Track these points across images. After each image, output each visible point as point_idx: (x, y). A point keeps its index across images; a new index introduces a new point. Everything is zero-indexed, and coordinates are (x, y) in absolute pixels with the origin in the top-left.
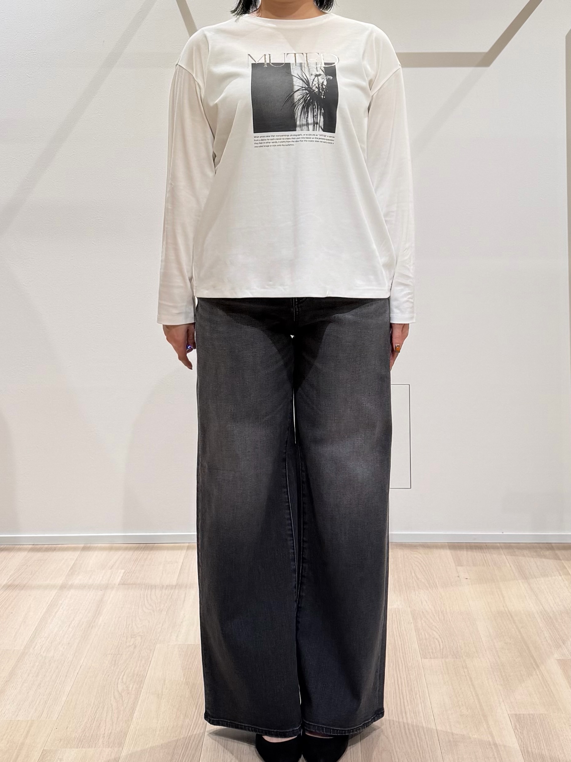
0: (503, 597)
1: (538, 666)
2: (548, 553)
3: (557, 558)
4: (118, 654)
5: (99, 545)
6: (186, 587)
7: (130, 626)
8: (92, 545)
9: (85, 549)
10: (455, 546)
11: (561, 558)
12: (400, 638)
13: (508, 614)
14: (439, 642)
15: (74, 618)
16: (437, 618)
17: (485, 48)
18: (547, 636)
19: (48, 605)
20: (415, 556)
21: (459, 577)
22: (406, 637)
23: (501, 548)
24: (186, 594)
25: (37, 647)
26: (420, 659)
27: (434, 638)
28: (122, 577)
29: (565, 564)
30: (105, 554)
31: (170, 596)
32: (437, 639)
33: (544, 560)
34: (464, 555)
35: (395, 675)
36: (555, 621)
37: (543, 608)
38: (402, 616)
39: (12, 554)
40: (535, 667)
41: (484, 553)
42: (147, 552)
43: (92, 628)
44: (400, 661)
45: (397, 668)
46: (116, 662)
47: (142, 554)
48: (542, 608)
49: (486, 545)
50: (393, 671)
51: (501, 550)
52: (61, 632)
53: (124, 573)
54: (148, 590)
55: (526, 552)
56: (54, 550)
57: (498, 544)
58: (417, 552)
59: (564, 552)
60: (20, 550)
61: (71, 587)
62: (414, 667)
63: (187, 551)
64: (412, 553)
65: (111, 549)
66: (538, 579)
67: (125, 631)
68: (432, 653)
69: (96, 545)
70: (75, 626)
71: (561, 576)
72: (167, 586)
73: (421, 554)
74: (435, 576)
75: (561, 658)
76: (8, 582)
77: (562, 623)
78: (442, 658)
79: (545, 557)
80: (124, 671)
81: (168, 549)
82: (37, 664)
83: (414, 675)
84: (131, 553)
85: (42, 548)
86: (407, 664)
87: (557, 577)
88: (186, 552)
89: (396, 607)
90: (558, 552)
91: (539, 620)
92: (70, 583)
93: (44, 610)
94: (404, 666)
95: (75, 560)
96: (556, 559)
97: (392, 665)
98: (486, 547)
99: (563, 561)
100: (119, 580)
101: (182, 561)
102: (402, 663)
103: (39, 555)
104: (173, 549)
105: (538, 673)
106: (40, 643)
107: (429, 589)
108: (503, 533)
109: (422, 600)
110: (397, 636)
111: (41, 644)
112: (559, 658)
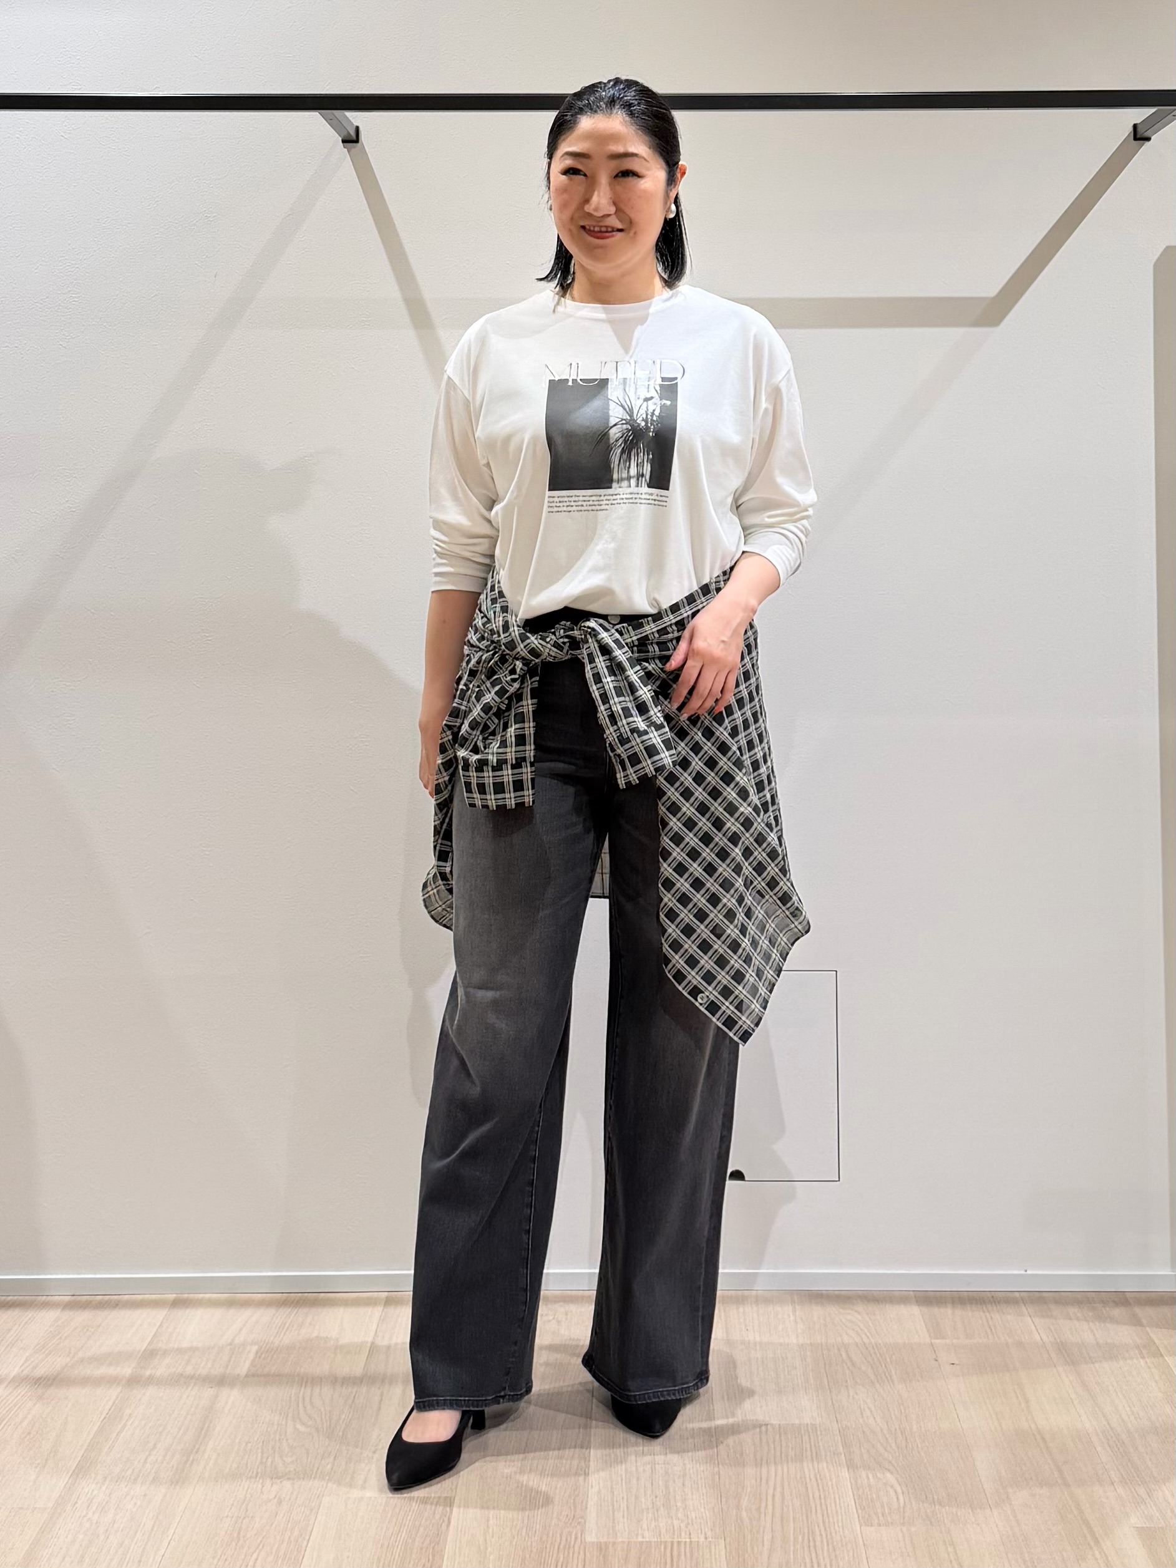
0: (1027, 1402)
1: (1097, 1542)
2: (1117, 1312)
3: (1136, 1322)
4: (244, 1518)
5: (207, 1296)
6: (383, 1381)
7: (270, 1460)
8: (192, 1295)
9: (177, 1304)
10: (928, 1299)
11: (1144, 1321)
12: (818, 1485)
13: (1038, 1437)
14: (896, 1492)
15: (155, 1444)
16: (893, 1445)
17: (991, 289)
18: (1116, 1479)
19: (102, 1418)
20: (849, 1317)
21: (936, 1360)
22: (830, 1483)
23: (1024, 1301)
24: (382, 1395)
25: (80, 1502)
26: (858, 1528)
27: (885, 1484)
28: (254, 1360)
29: (1151, 1335)
30: (218, 1313)
31: (352, 1398)
32: (892, 1487)
33: (1109, 1326)
34: (948, 1315)
35: (808, 1560)
36: (1131, 1450)
37: (1108, 1424)
38: (821, 1439)
39: (30, 1314)
40: (1092, 1543)
41: (988, 1311)
42: (306, 1310)
43: (191, 1465)
44: (818, 1533)
45: (812, 1544)
46: (242, 1534)
47: (293, 1315)
48: (1106, 1423)
49: (993, 1297)
50: (804, 1552)
51: (1023, 1307)
52: (130, 1471)
53: (257, 1353)
54: (305, 1387)
55: (1072, 1310)
56: (116, 1305)
57: (1017, 1294)
58: (852, 1310)
59: (1150, 1311)
60: (46, 1305)
61: (151, 1381)
62: (846, 1544)
63: (385, 1305)
64: (841, 1311)
65: (230, 1304)
66: (1097, 1365)
67: (259, 1470)
68: (883, 1515)
69: (201, 1296)
70: (157, 1460)
71: (1143, 1358)
72: (344, 1378)
73: (859, 1313)
74: (888, 1360)
75: (1145, 1526)
76: (22, 1371)
77: (1147, 1453)
78: (903, 1524)
79: (1113, 1320)
80: (258, 1551)
81: (346, 1303)
82: (81, 1536)
83: (847, 1558)
84: (271, 1311)
85: (91, 1302)
86: (832, 1538)
87: (1135, 1361)
88: (383, 1310)
89: (809, 1423)
90: (1138, 1310)
91: (1099, 1449)
92: (148, 1373)
93: (95, 1428)
94: (825, 1540)
95: (158, 1324)
96: (1135, 1325)
97: (800, 1538)
98: (992, 1299)
99: (1148, 1329)
100: (247, 1364)
101: (375, 1326)
102: (821, 1535)
103: (82, 1317)
104: (357, 1303)
105: (1098, 1556)
106: (87, 1494)
107: (877, 1385)
108: (1026, 1271)
109: (862, 1408)
110: (811, 1480)
111: (88, 1496)
112: (1140, 1526)
